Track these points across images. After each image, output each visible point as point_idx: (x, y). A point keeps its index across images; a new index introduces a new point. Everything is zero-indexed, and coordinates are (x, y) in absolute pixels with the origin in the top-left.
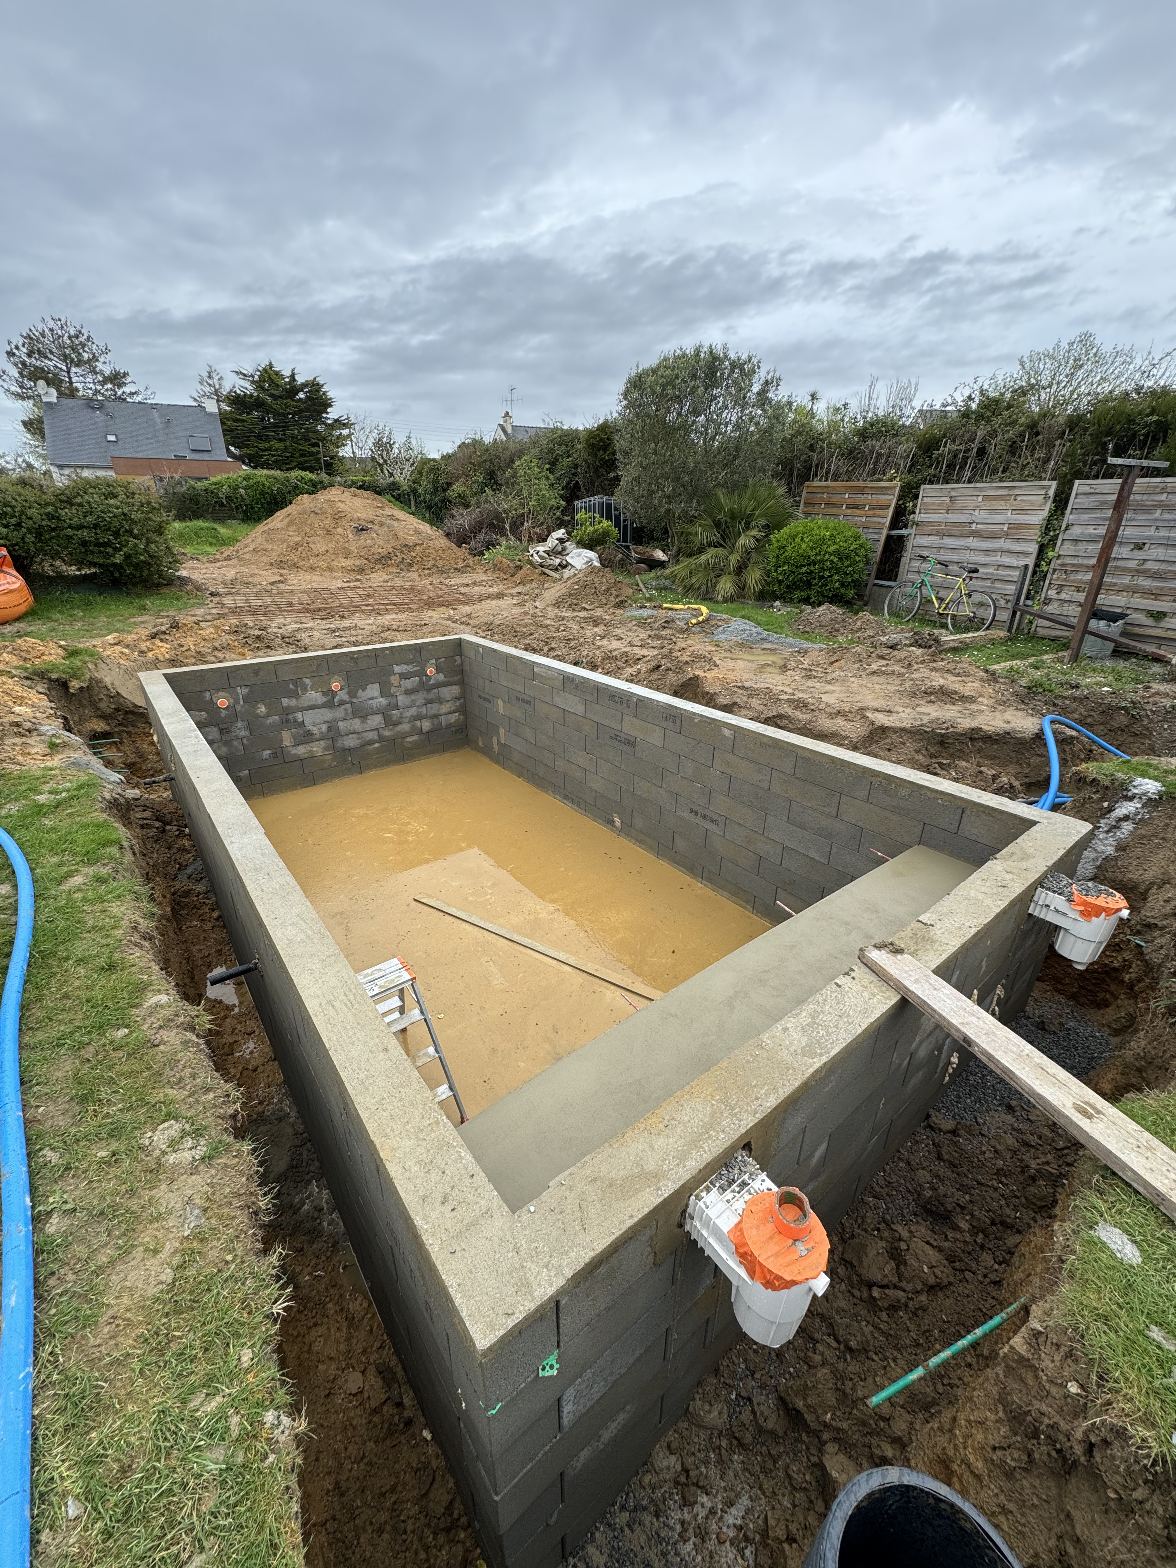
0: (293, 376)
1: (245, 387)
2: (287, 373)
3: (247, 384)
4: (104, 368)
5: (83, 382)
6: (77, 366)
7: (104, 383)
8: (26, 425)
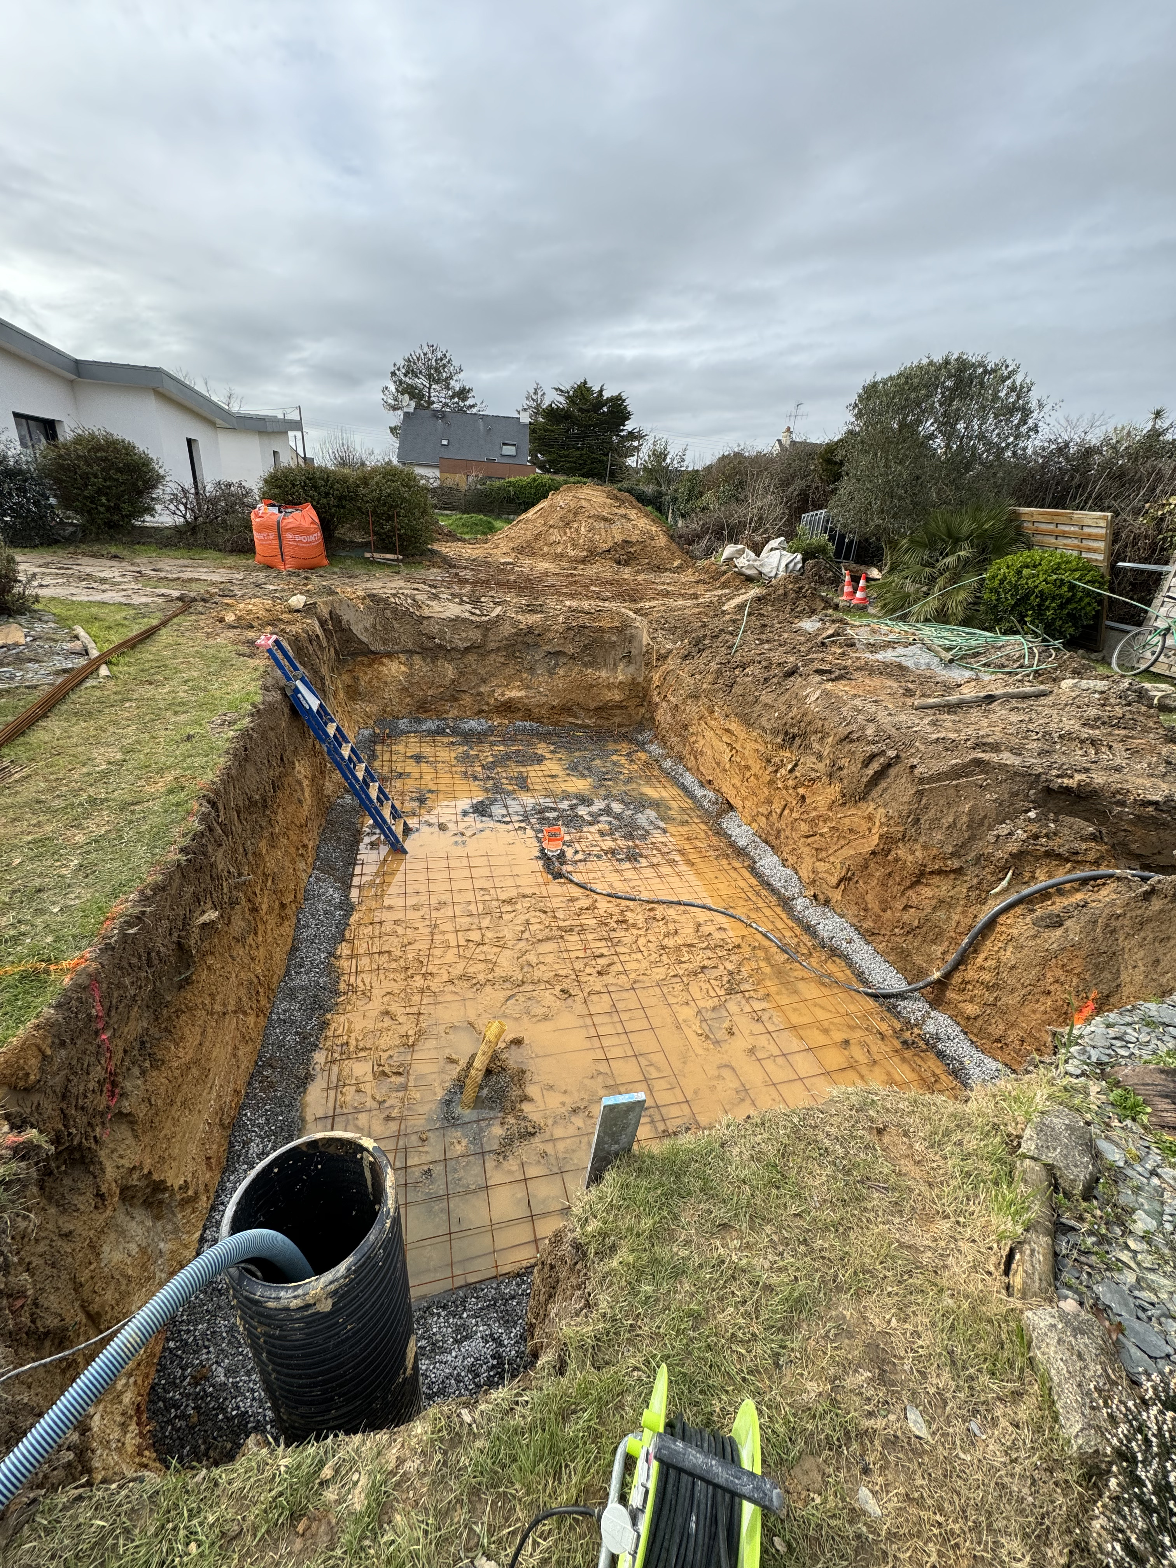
0: (601, 391)
1: (560, 402)
2: (596, 389)
3: (562, 399)
4: (456, 385)
5: (438, 396)
6: (437, 383)
7: (452, 397)
8: (393, 430)
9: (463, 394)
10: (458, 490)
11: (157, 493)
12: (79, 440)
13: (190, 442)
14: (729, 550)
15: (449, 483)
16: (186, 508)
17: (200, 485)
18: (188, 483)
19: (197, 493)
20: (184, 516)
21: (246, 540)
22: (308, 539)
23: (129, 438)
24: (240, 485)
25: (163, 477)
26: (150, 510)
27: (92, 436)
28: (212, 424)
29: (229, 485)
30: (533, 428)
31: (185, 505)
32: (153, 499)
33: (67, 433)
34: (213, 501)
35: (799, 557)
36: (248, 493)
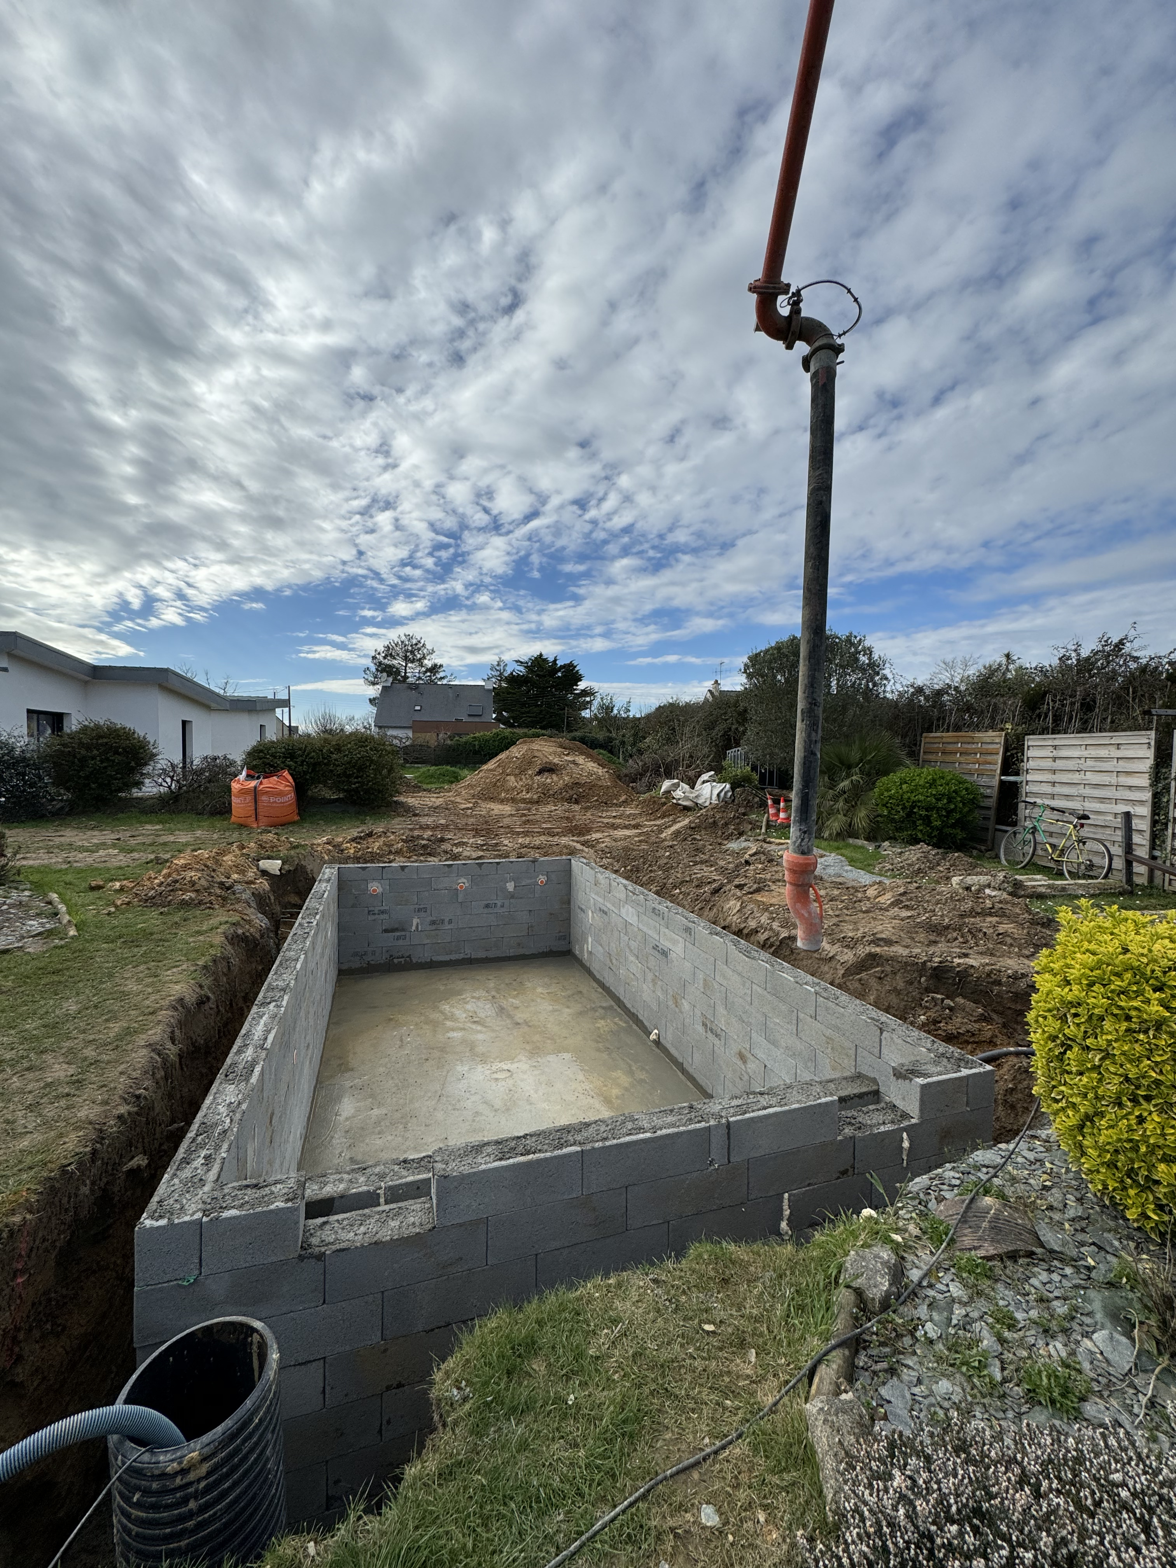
0: (555, 660)
1: (521, 670)
2: (551, 659)
3: (522, 669)
4: (428, 663)
5: (413, 671)
6: (412, 662)
7: (426, 672)
8: (372, 701)
9: (435, 669)
10: (429, 747)
11: (148, 769)
12: (84, 729)
13: (184, 723)
14: (666, 784)
15: (419, 741)
16: (172, 780)
17: (188, 760)
18: (177, 759)
19: (184, 767)
20: (169, 787)
21: (224, 803)
22: (282, 800)
23: (129, 725)
24: (225, 758)
25: (155, 755)
26: (139, 784)
27: (97, 727)
28: (207, 707)
29: (215, 759)
30: (498, 693)
31: (172, 778)
32: (142, 774)
33: (72, 725)
34: (199, 772)
35: (728, 786)
36: (232, 763)
